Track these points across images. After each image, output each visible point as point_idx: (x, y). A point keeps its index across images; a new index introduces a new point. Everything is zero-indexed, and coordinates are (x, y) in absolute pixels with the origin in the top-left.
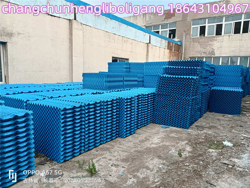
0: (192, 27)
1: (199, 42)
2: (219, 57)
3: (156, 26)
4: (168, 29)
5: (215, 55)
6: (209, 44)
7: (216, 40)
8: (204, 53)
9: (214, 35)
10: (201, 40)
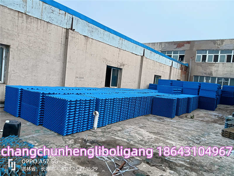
0: (197, 55)
1: (201, 66)
2: (216, 77)
3: (170, 52)
4: (178, 55)
5: (212, 75)
6: (209, 68)
7: (214, 66)
8: (205, 73)
9: (213, 62)
10: (203, 65)
